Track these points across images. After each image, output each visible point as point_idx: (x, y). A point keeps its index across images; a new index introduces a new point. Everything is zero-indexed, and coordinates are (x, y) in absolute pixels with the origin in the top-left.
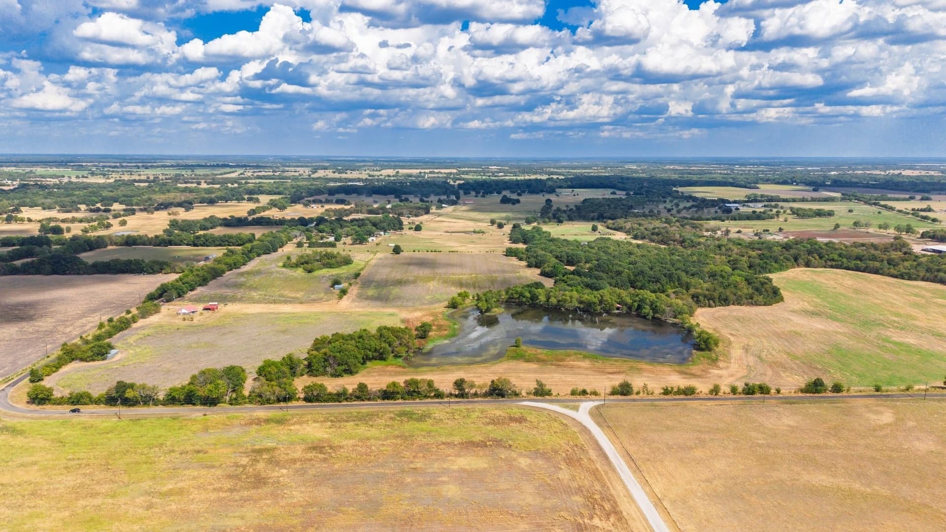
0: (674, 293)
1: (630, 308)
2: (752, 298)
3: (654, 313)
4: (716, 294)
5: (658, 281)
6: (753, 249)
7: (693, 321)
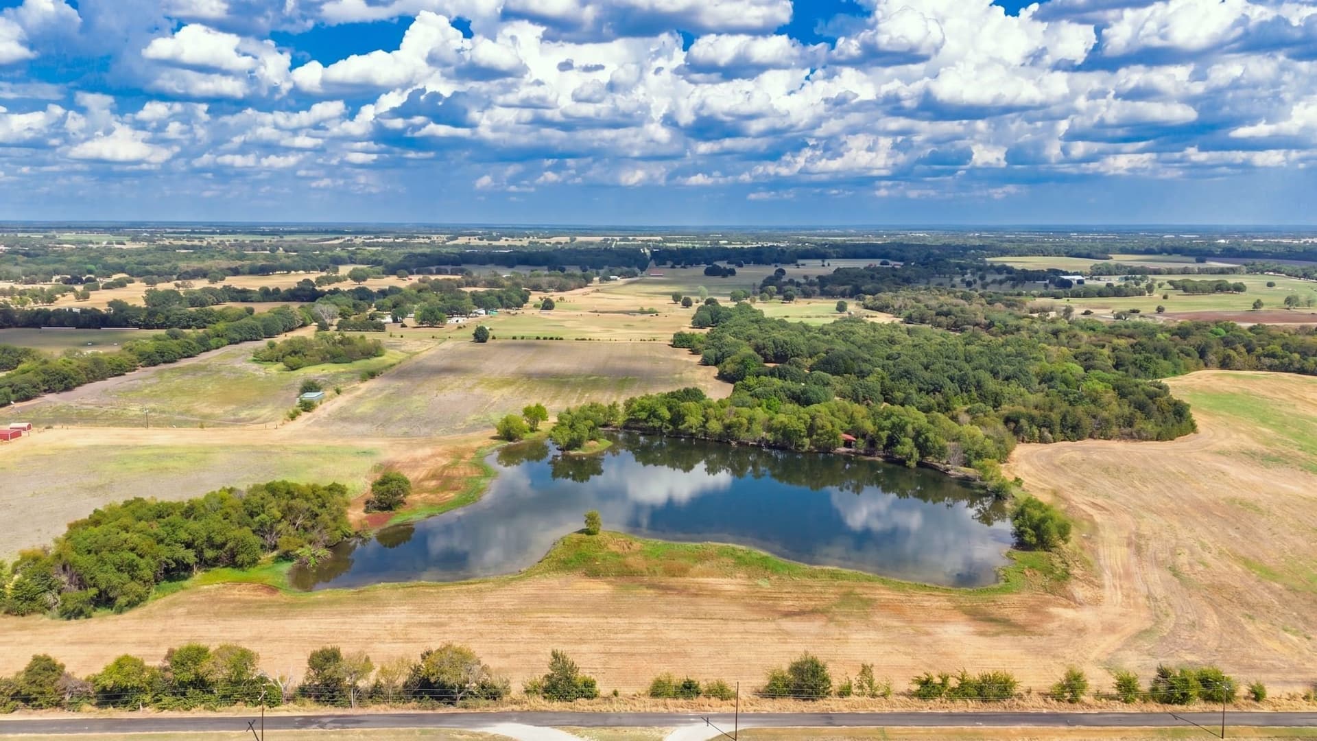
0: (967, 412)
1: (872, 443)
2: (1131, 425)
3: (922, 456)
4: (1055, 416)
5: (937, 389)
6: (1119, 336)
7: (1005, 473)
